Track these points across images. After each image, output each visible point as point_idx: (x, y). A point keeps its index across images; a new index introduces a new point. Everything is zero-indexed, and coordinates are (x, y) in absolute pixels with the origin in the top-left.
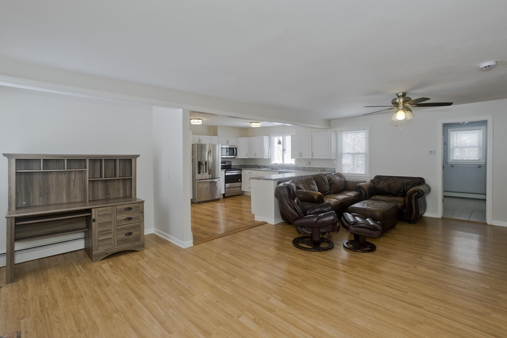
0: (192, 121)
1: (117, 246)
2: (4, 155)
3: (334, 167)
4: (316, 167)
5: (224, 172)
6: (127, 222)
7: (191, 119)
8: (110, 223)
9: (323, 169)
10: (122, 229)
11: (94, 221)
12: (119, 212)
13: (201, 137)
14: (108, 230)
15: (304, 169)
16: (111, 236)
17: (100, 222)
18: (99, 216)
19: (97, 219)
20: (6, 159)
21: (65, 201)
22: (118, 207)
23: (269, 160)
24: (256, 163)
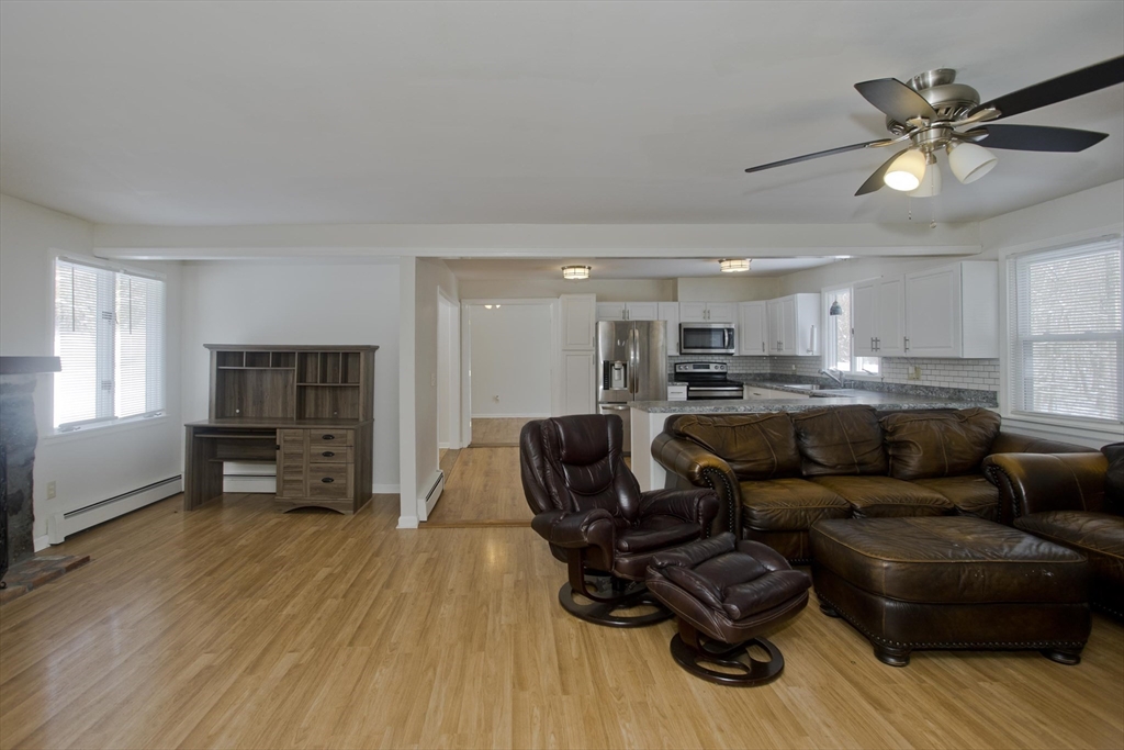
0: (565, 272)
1: (312, 495)
2: (206, 346)
3: (993, 389)
4: (934, 384)
5: (685, 388)
6: (326, 460)
7: (563, 269)
8: (300, 455)
9: (957, 394)
10: (319, 470)
11: (278, 448)
12: (314, 441)
13: (630, 306)
14: (296, 467)
15: (902, 391)
16: (301, 478)
17: (287, 452)
18: (285, 441)
19: (282, 446)
20: (208, 351)
21: (280, 415)
22: (313, 432)
23: (818, 359)
24: (794, 368)
